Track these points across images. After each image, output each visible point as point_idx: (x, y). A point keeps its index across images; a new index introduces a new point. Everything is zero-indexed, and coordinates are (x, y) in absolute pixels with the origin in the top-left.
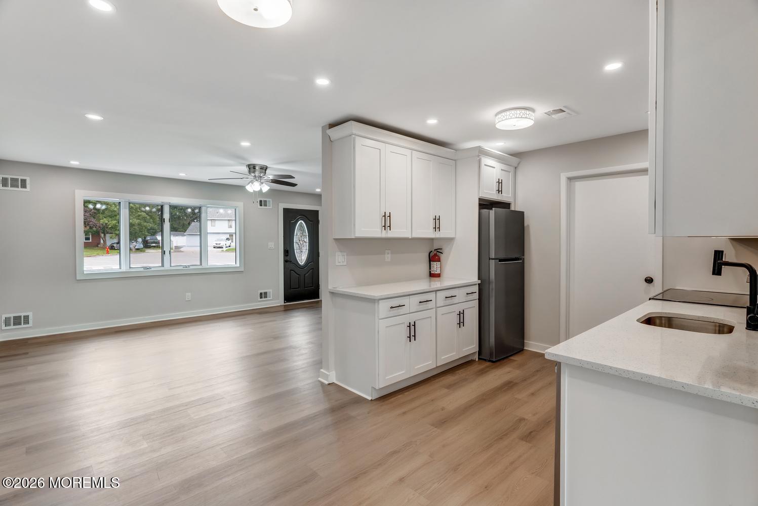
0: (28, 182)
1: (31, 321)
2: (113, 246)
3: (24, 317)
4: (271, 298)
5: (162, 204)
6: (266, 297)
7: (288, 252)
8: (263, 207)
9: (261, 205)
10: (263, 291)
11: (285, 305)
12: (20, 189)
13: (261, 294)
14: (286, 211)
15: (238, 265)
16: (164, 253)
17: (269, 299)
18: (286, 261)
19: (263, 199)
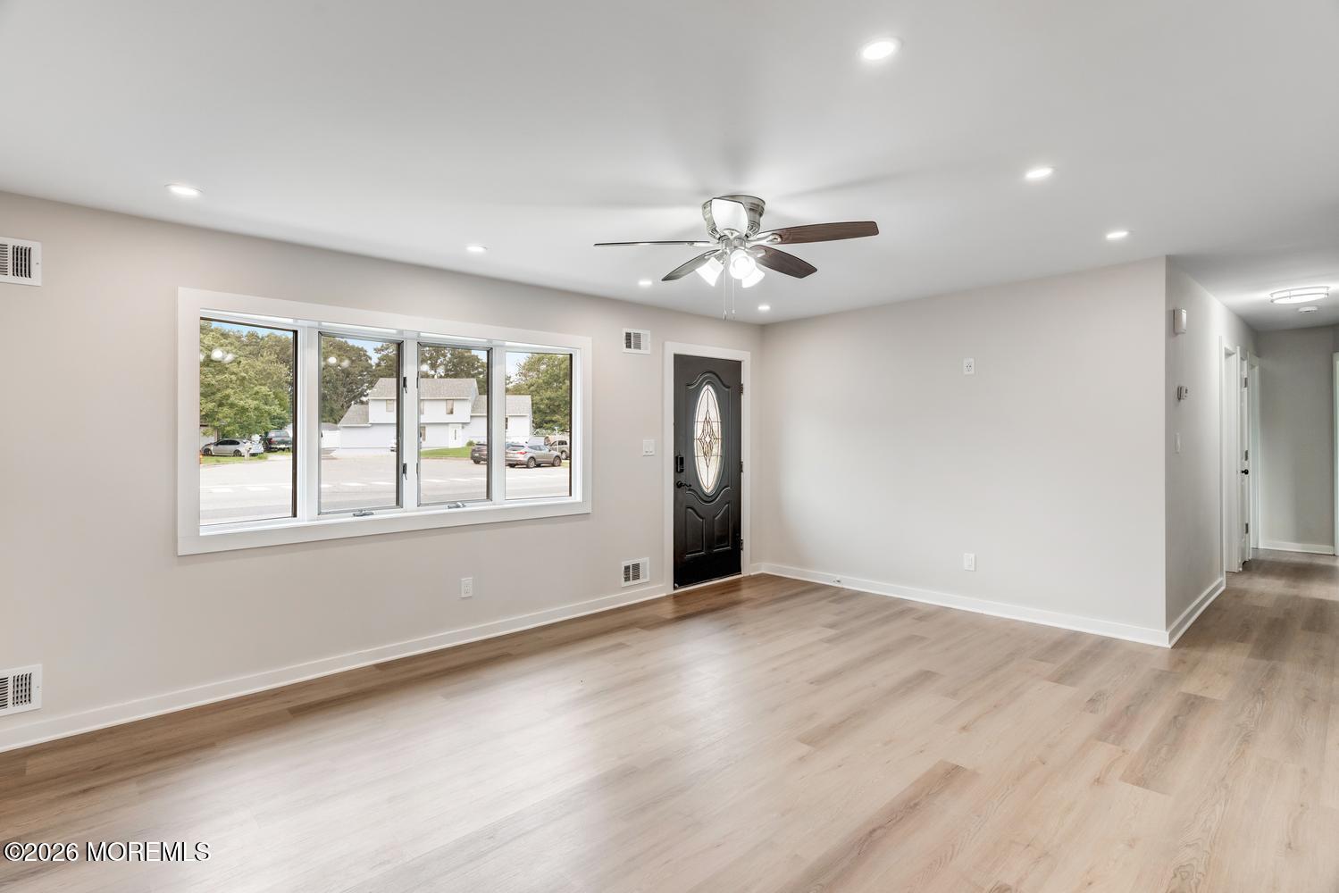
0: (36, 258)
1: (36, 693)
2: (209, 450)
3: (16, 679)
4: (647, 580)
5: (399, 338)
6: (636, 577)
7: (682, 463)
8: (632, 350)
9: (629, 346)
10: (630, 563)
11: (675, 596)
12: (10, 278)
13: (627, 568)
14: (682, 362)
15: (578, 496)
16: (404, 471)
17: (645, 580)
18: (678, 485)
19: (632, 331)
